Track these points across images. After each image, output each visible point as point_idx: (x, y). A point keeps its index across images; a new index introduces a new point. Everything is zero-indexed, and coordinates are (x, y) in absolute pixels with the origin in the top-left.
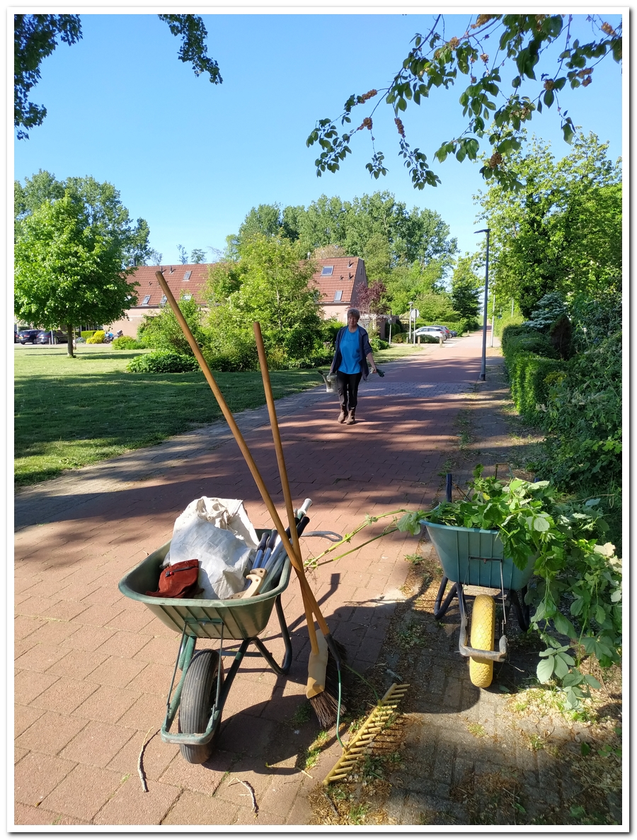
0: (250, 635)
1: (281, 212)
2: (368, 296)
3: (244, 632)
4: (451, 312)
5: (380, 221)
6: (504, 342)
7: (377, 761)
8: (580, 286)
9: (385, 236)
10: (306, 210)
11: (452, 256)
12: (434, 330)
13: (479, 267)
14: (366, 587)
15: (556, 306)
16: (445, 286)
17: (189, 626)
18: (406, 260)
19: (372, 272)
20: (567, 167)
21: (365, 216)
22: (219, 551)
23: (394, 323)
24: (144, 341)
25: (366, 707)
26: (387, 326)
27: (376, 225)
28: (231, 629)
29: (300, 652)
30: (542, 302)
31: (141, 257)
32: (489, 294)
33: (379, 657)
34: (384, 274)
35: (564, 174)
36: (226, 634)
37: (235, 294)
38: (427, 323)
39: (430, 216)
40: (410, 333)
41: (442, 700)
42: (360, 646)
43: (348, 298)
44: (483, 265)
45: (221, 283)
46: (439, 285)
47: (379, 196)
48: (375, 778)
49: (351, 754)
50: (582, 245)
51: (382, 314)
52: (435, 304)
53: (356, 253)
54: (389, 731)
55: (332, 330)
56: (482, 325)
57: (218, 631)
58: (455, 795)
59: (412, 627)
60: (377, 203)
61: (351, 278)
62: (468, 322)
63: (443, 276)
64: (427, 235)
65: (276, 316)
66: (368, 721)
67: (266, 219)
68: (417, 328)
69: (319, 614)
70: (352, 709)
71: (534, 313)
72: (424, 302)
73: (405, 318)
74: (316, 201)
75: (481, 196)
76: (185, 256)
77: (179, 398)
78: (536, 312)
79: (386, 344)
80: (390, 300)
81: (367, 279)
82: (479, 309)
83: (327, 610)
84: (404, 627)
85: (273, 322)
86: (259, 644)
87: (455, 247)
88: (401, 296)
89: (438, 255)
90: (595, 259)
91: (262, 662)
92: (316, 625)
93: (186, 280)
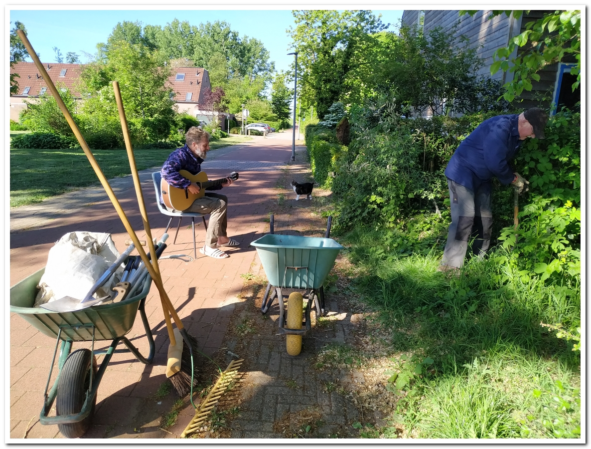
0: (119, 335)
1: (142, 28)
2: (212, 98)
3: (113, 333)
4: (271, 114)
5: (220, 43)
6: (307, 136)
7: (221, 414)
8: (354, 100)
9: (223, 55)
10: (162, 29)
11: (272, 74)
12: (260, 126)
13: (290, 81)
14: (212, 297)
15: (340, 112)
16: (267, 96)
17: (64, 332)
18: (239, 74)
19: (215, 81)
20: (347, 16)
21: (209, 39)
22: (90, 271)
23: (232, 119)
24: (25, 125)
25: (213, 379)
26: (226, 121)
27: (216, 46)
28: (102, 331)
29: (162, 346)
30: (331, 109)
31: (21, 55)
32: (297, 102)
33: (222, 344)
34: (223, 83)
35: (346, 21)
36: (99, 336)
37: (105, 88)
38: (254, 121)
39: (256, 44)
40: (243, 127)
41: (268, 368)
42: (208, 338)
43: (196, 99)
44: (293, 80)
45: (93, 79)
46: (263, 94)
47: (218, 25)
48: (220, 426)
49: (202, 412)
50: (356, 72)
51: (222, 112)
52: (260, 108)
53: (202, 66)
54: (230, 393)
55: (184, 120)
56: (292, 124)
57: (91, 334)
58: (277, 429)
59: (246, 321)
60: (218, 30)
61: (198, 83)
62: (283, 122)
63: (265, 88)
64: (254, 57)
65: (139, 107)
66: (214, 388)
67: (130, 33)
68: (247, 124)
69: (176, 318)
70: (202, 382)
71: (326, 116)
72: (252, 106)
73: (239, 116)
74: (170, 23)
75: (292, 31)
76: (61, 57)
77: (58, 168)
78: (327, 115)
79: (225, 134)
80: (228, 103)
81: (211, 86)
82: (290, 114)
83: (183, 314)
84: (240, 321)
85: (137, 112)
86: (128, 342)
87: (274, 68)
88: (236, 100)
89: (262, 72)
90: (364, 82)
91: (131, 356)
92: (174, 326)
93: (62, 76)
